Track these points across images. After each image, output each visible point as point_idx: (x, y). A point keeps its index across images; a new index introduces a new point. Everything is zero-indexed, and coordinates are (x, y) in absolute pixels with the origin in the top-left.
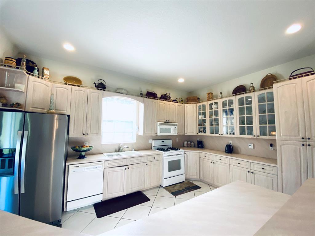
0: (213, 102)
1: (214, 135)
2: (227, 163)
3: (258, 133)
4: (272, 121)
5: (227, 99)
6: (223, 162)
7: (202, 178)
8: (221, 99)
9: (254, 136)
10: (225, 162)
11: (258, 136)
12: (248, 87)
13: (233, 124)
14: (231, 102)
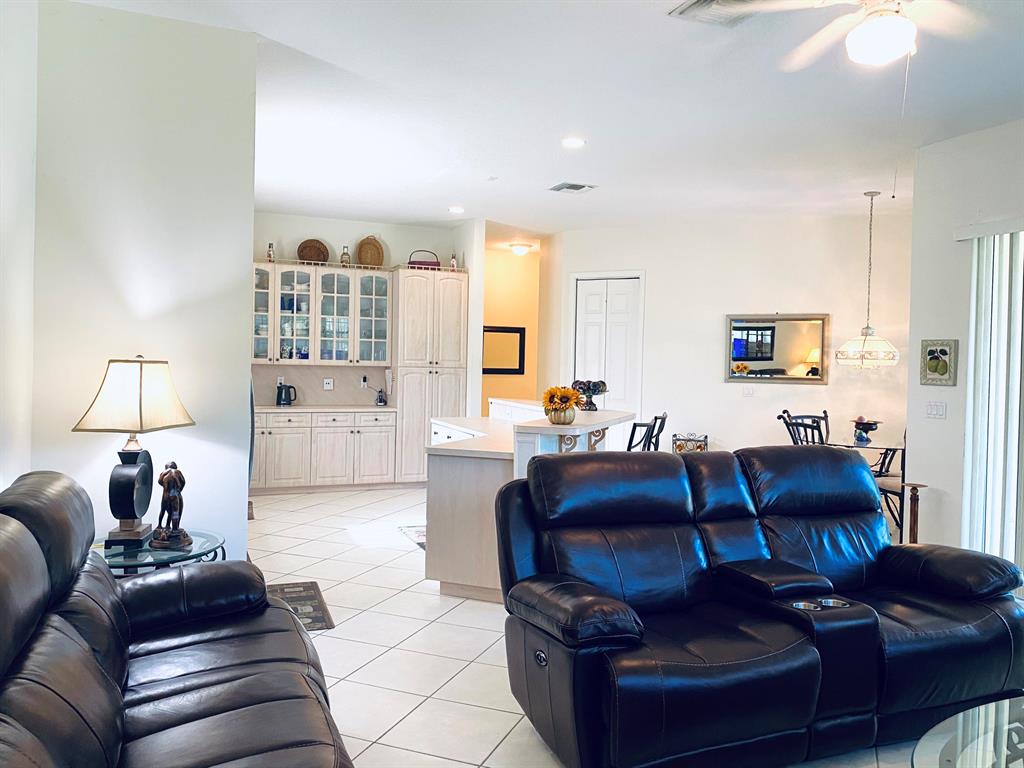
2: (305, 425)
3: (357, 356)
5: (295, 269)
6: (296, 424)
8: (278, 265)
9: (351, 362)
10: (302, 424)
11: (357, 361)
14: (305, 279)
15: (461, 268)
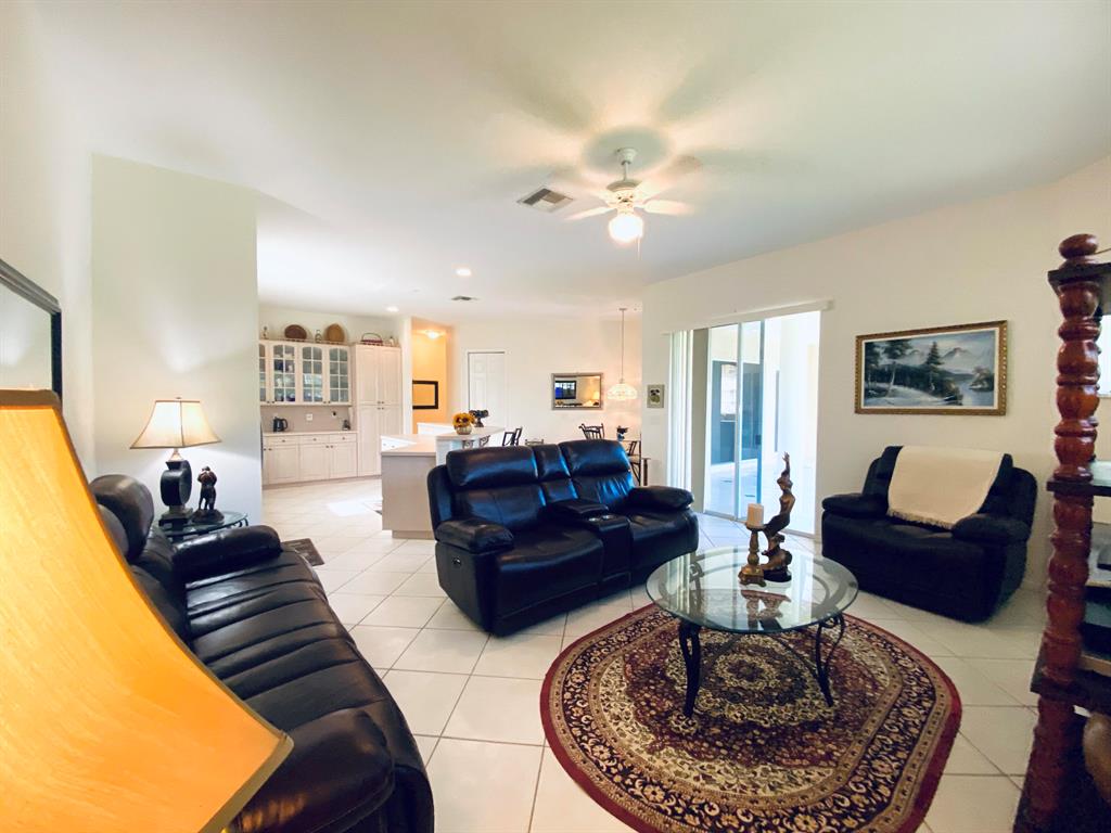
3: (329, 398)
5: (283, 343)
6: (288, 443)
8: (270, 341)
9: (325, 402)
11: (329, 402)
15: (397, 345)
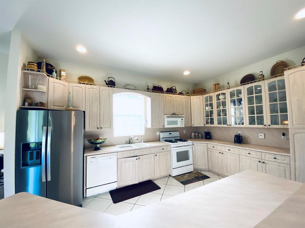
0: (220, 92)
1: (222, 125)
2: (236, 153)
3: (269, 123)
4: (284, 110)
5: (235, 89)
6: (232, 152)
7: (211, 169)
8: (228, 90)
9: (265, 125)
10: (234, 152)
11: (269, 125)
12: (256, 76)
13: (242, 114)
14: (239, 92)
